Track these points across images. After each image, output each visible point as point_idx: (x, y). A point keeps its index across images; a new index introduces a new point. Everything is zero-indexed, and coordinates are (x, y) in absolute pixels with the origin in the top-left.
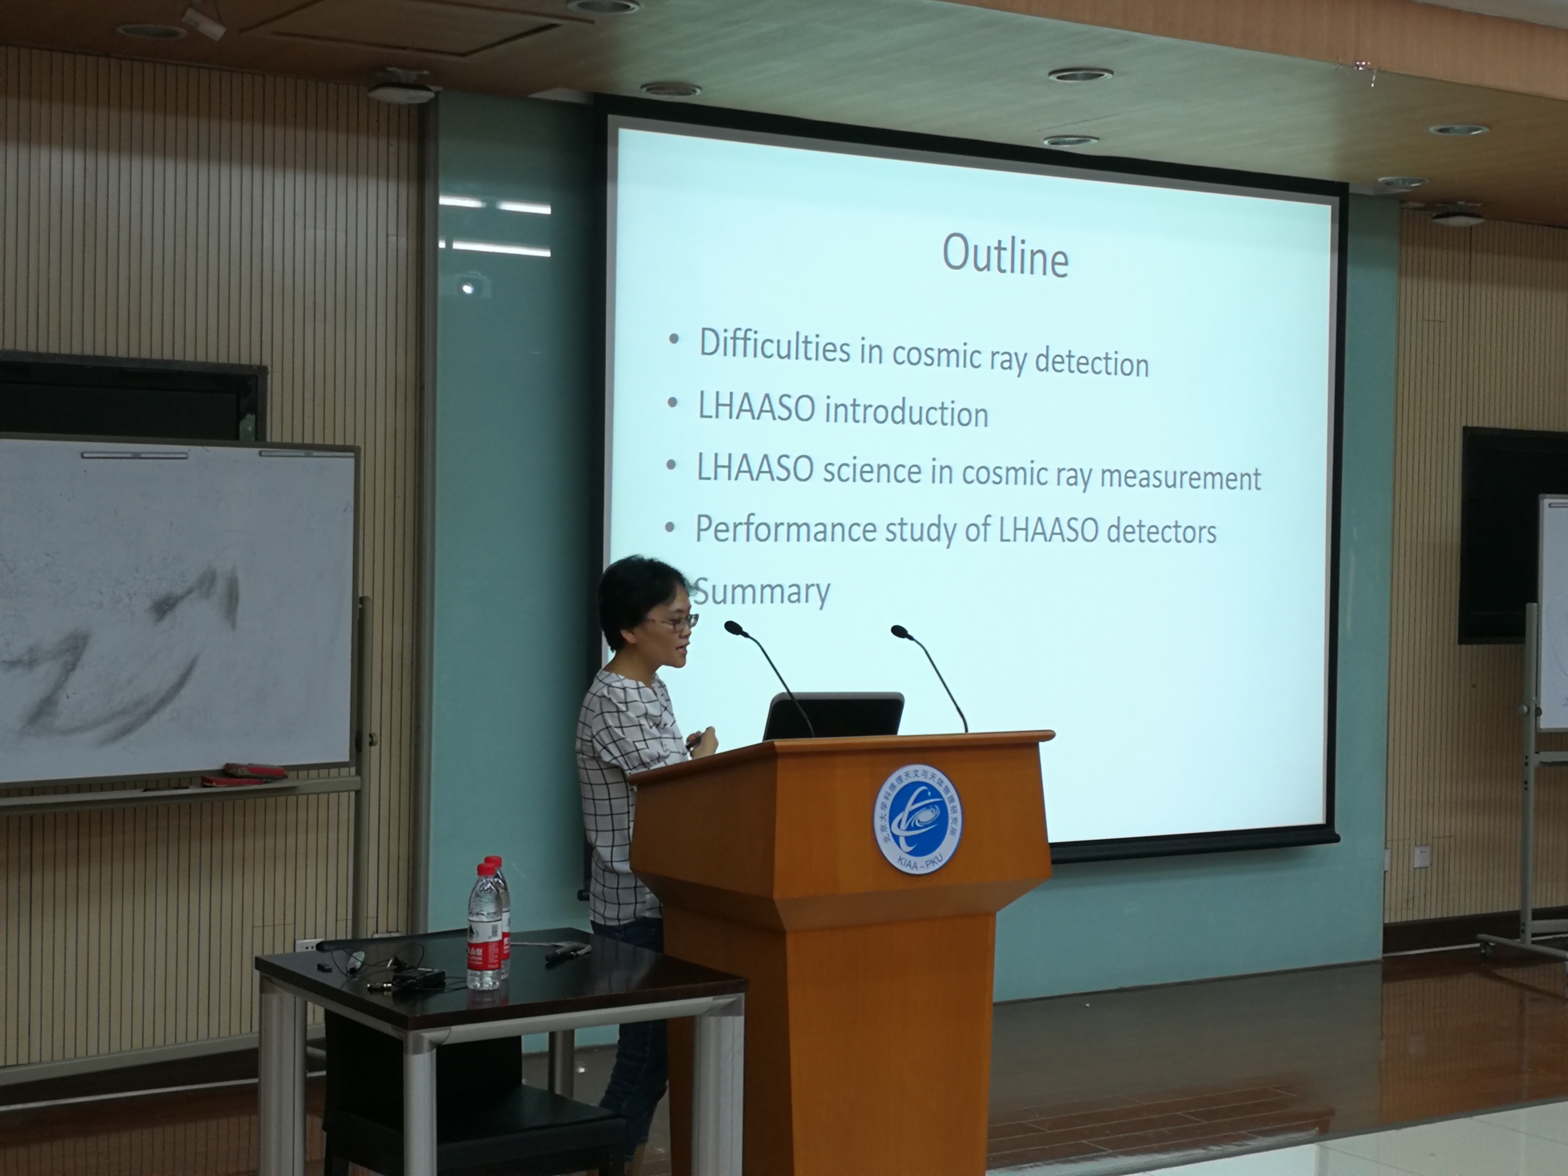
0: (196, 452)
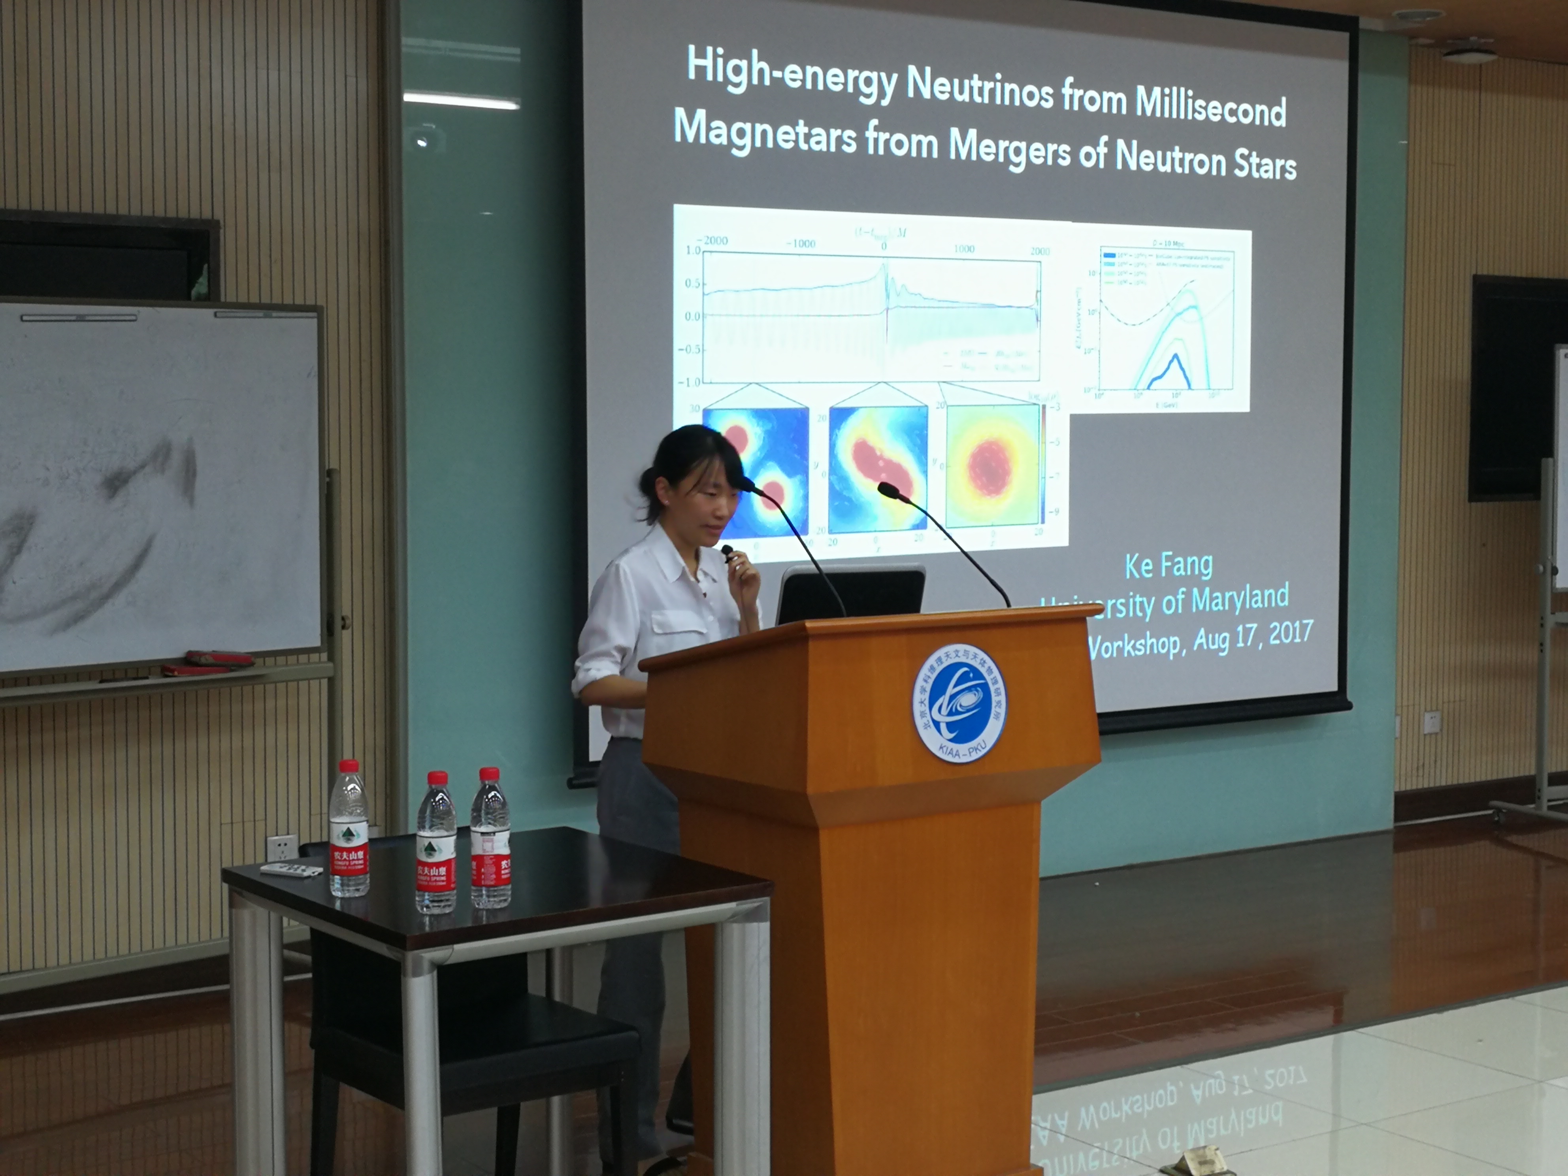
0: (145, 312)
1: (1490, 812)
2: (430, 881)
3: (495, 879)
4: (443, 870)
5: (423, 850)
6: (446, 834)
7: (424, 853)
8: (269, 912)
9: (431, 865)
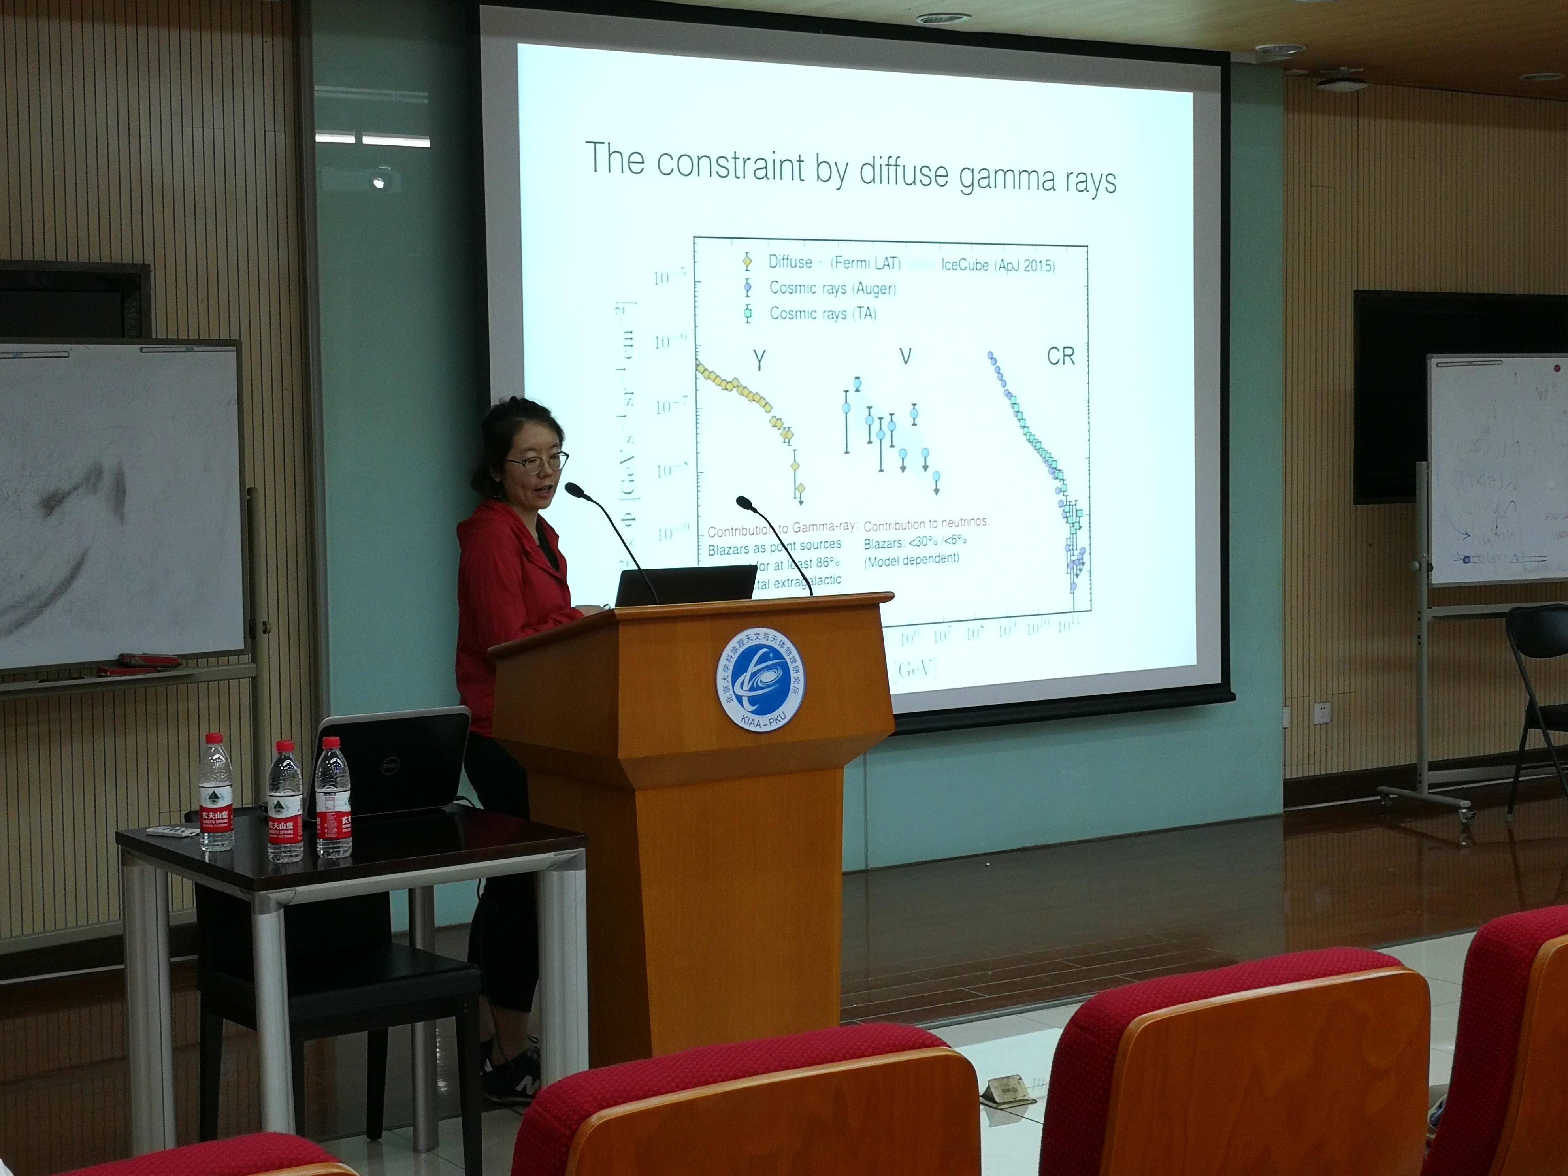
0: (77, 350)
1: (1378, 798)
2: (279, 834)
3: (337, 832)
4: (290, 825)
5: (273, 807)
6: (292, 793)
7: (274, 810)
8: (155, 869)
9: (279, 821)
